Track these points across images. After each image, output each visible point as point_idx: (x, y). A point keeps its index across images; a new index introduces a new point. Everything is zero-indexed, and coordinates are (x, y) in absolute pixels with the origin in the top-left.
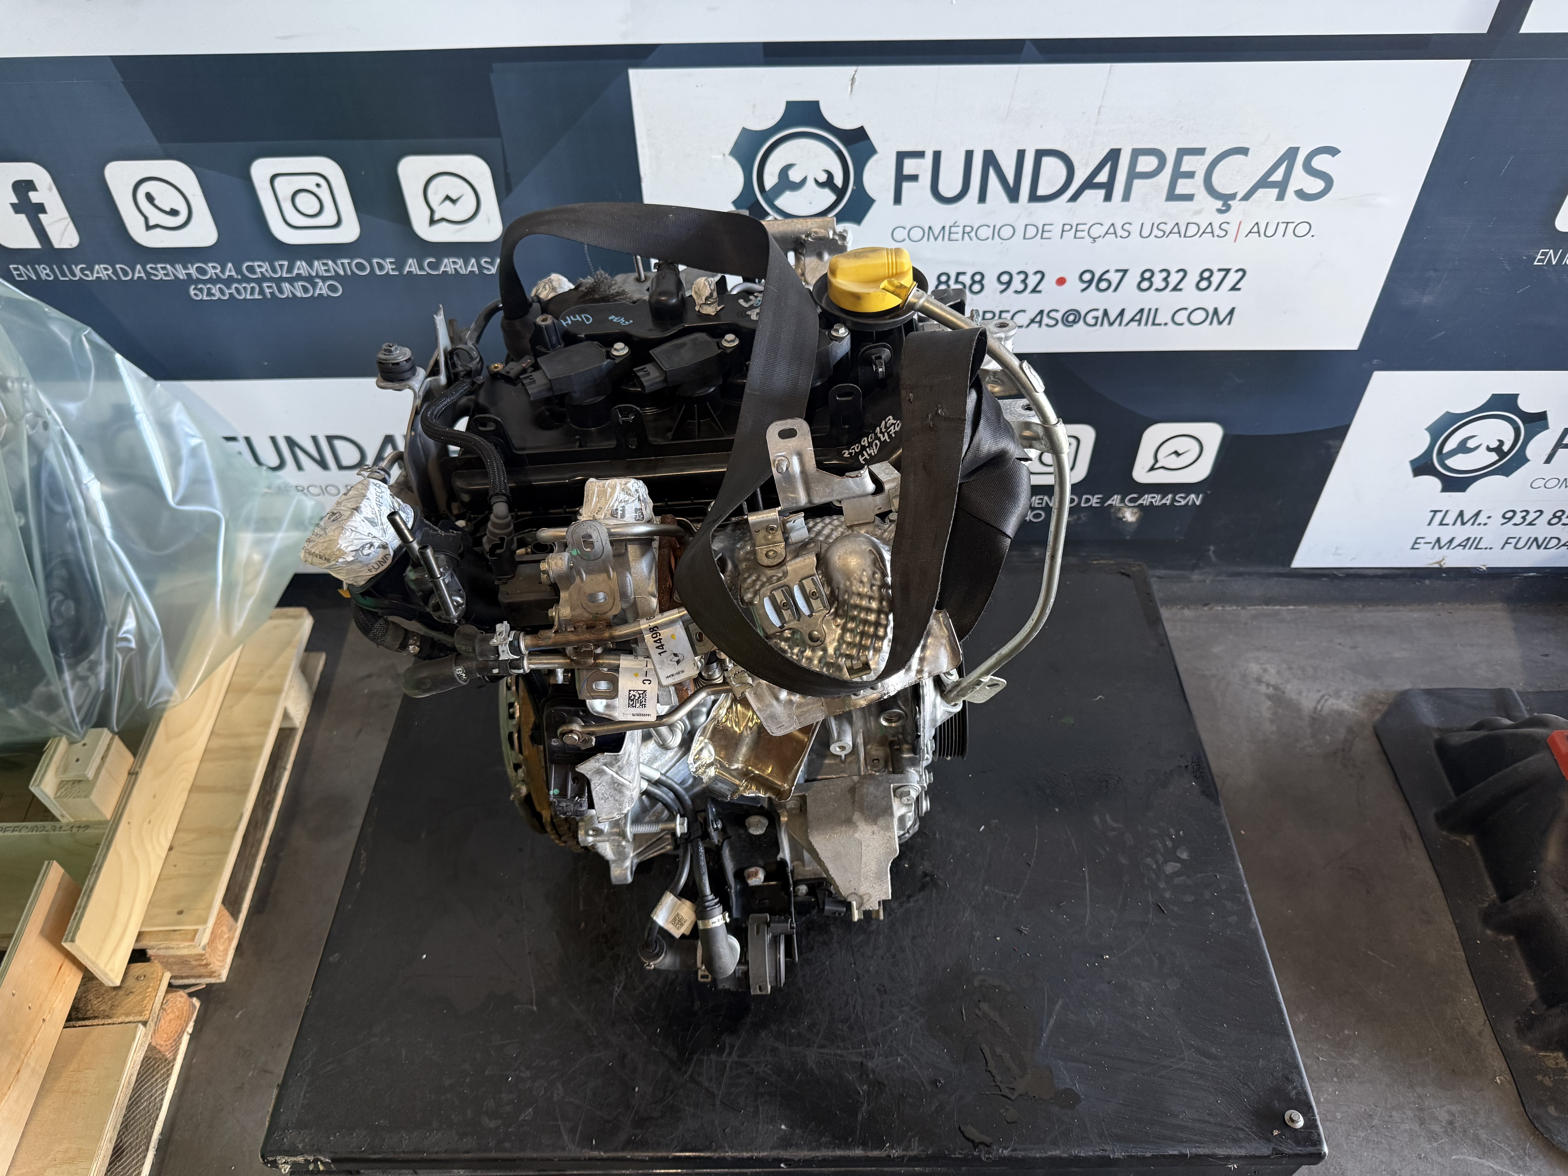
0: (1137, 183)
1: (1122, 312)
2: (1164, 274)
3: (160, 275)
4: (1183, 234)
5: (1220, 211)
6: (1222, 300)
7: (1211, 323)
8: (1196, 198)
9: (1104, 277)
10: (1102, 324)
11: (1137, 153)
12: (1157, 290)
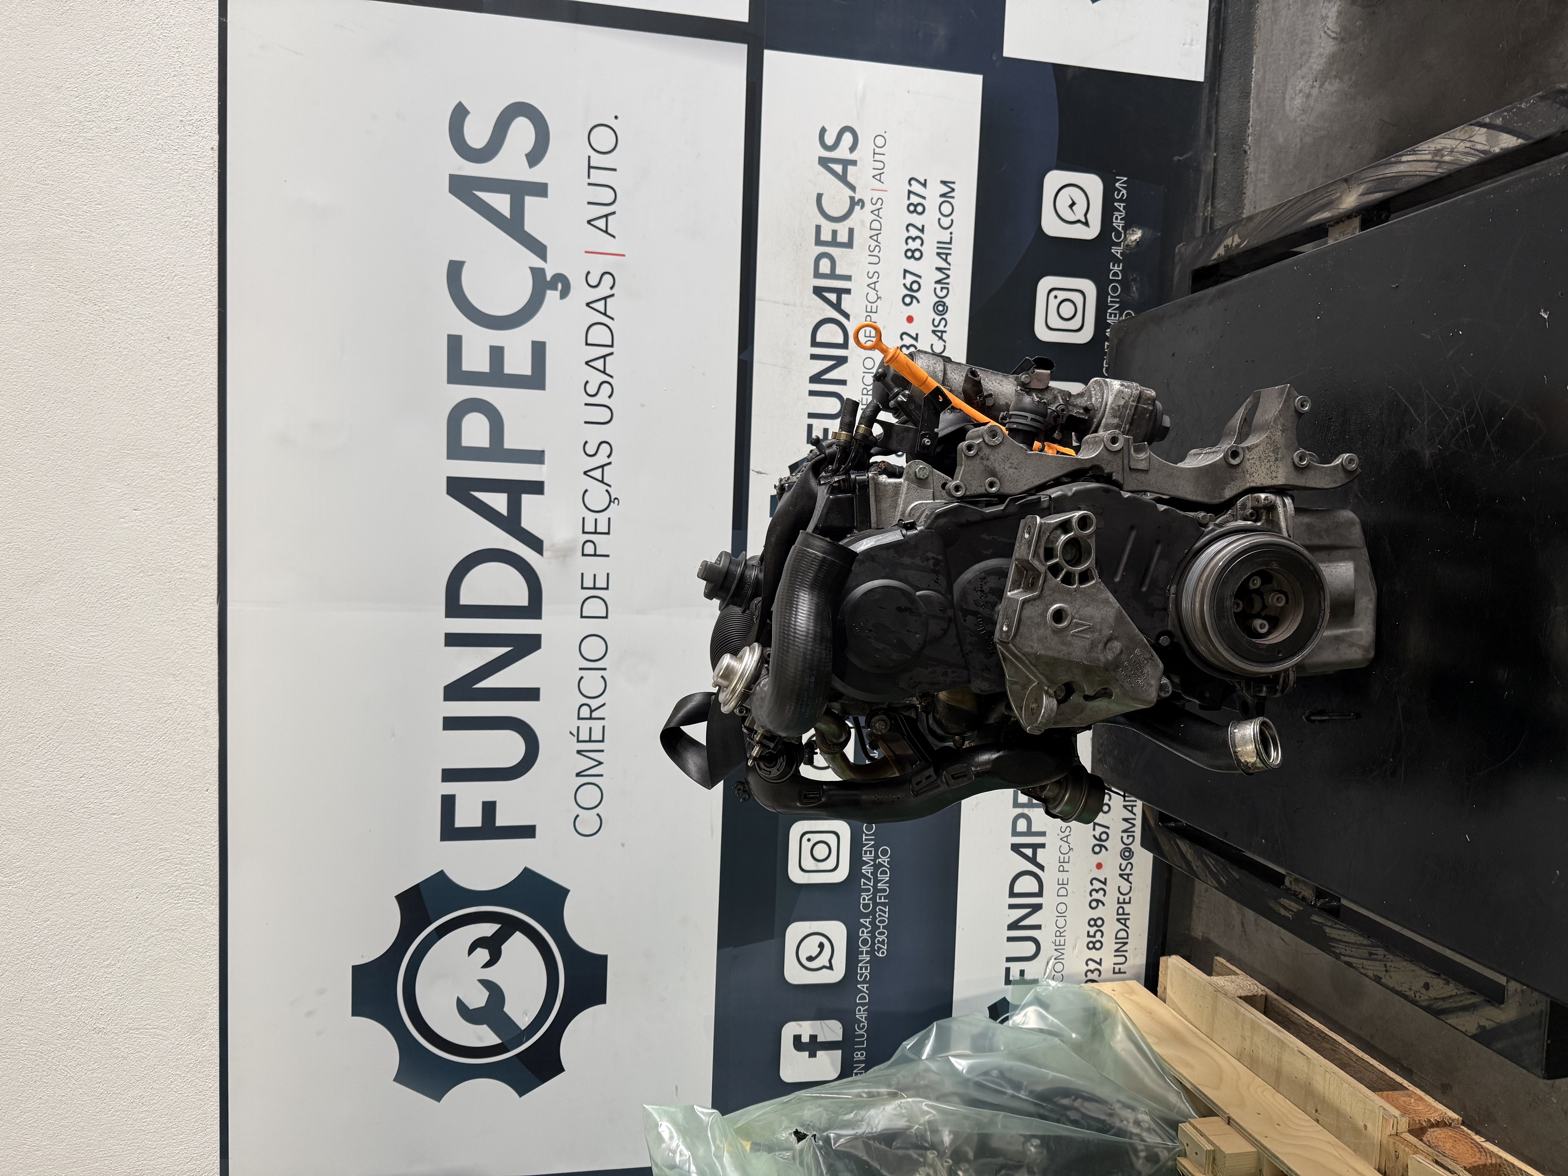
0: (838, 271)
1: (939, 269)
2: (910, 241)
3: (866, 973)
4: (879, 232)
5: (862, 207)
6: (933, 193)
7: (953, 197)
8: (851, 227)
9: (908, 286)
10: (948, 284)
11: (817, 275)
12: (922, 244)
